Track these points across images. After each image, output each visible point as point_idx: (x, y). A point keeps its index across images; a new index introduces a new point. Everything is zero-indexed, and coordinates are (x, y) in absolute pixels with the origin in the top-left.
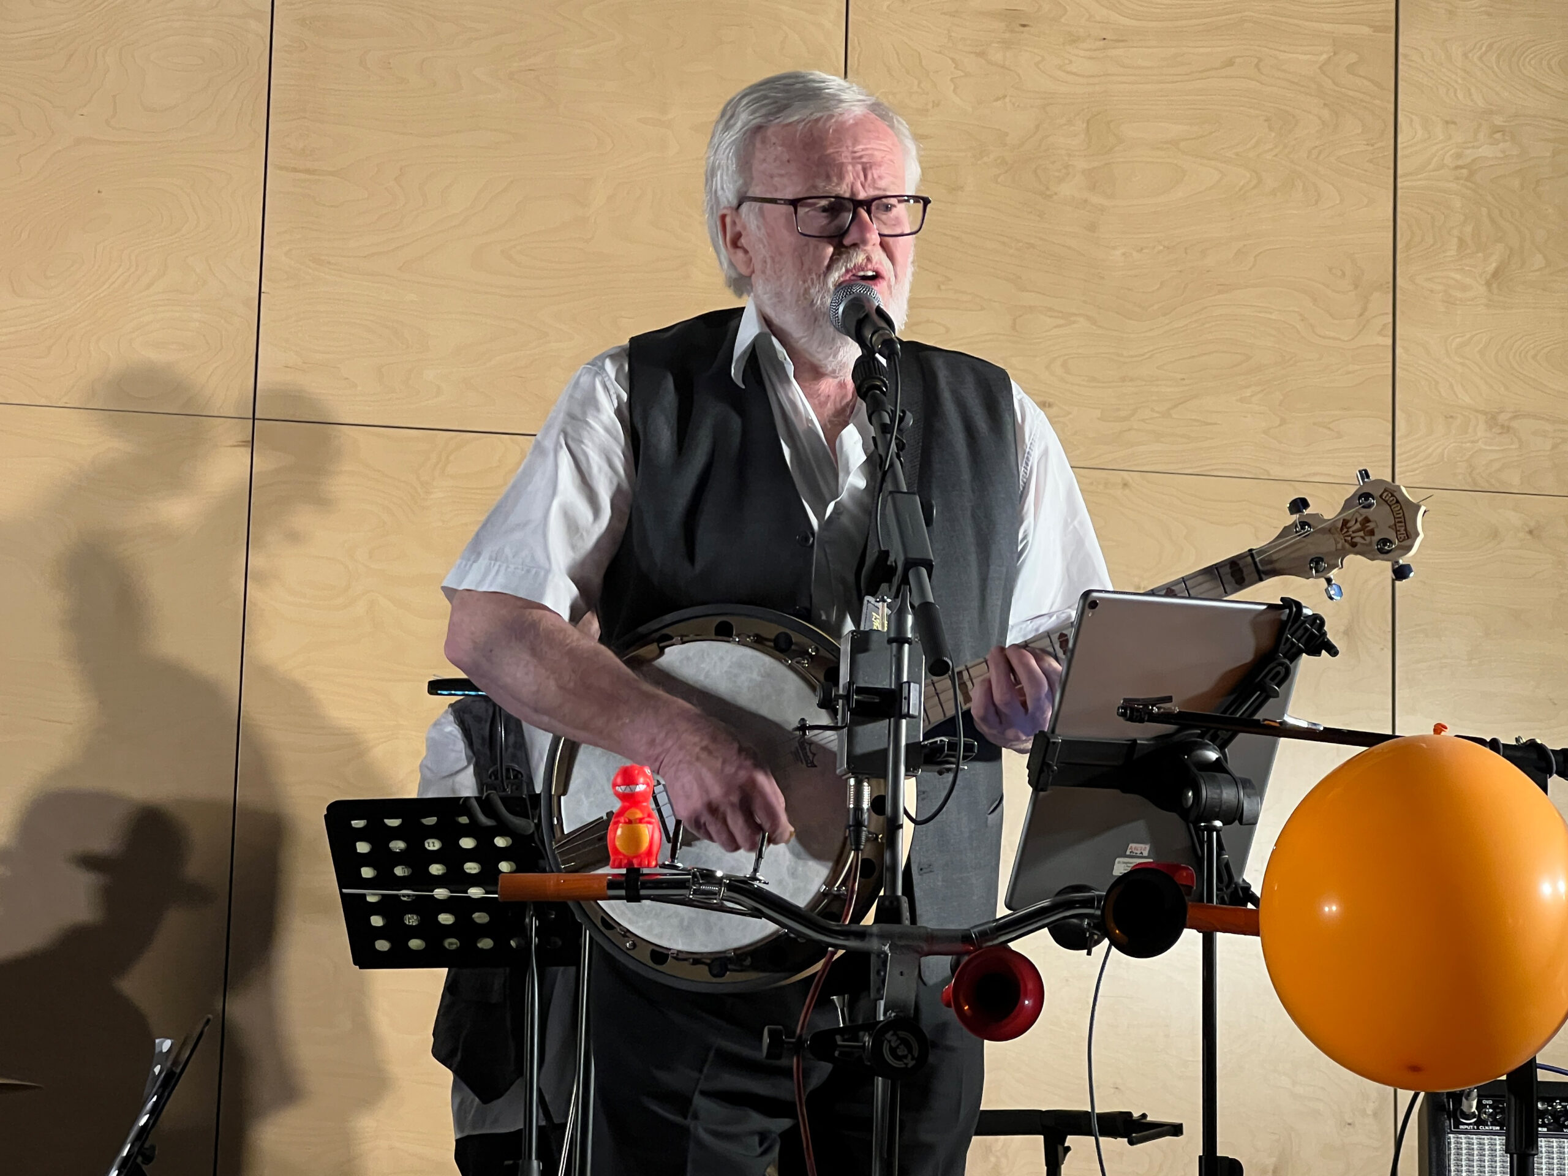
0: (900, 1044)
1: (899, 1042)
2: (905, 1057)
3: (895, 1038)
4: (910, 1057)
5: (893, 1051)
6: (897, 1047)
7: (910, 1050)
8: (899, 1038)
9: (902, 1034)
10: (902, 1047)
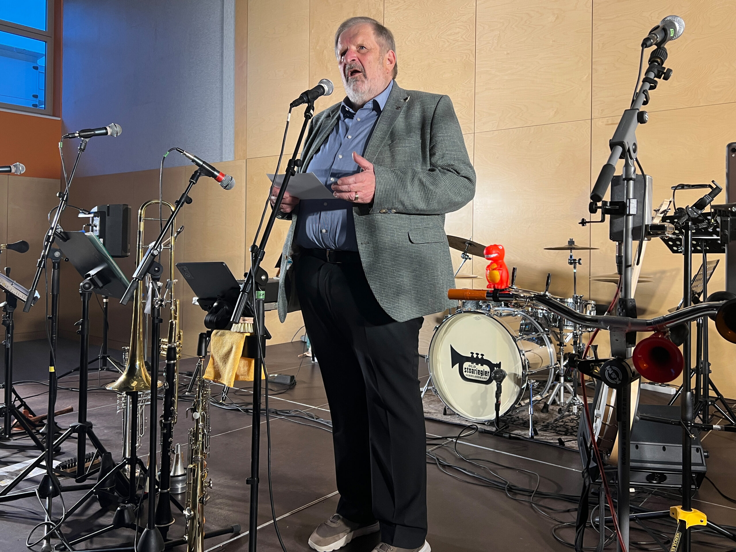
0: (613, 373)
1: (612, 371)
2: (616, 379)
3: (611, 369)
4: (618, 379)
5: (610, 375)
6: (611, 374)
7: (618, 376)
8: (612, 370)
9: (615, 368)
10: (614, 374)
